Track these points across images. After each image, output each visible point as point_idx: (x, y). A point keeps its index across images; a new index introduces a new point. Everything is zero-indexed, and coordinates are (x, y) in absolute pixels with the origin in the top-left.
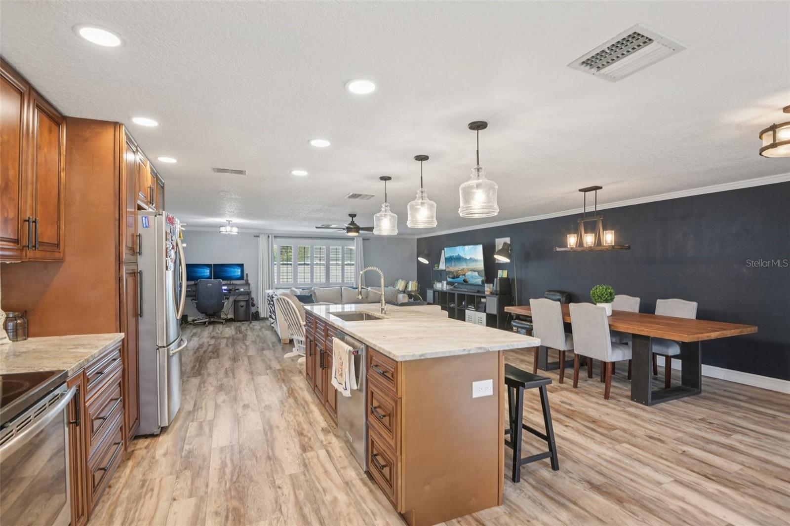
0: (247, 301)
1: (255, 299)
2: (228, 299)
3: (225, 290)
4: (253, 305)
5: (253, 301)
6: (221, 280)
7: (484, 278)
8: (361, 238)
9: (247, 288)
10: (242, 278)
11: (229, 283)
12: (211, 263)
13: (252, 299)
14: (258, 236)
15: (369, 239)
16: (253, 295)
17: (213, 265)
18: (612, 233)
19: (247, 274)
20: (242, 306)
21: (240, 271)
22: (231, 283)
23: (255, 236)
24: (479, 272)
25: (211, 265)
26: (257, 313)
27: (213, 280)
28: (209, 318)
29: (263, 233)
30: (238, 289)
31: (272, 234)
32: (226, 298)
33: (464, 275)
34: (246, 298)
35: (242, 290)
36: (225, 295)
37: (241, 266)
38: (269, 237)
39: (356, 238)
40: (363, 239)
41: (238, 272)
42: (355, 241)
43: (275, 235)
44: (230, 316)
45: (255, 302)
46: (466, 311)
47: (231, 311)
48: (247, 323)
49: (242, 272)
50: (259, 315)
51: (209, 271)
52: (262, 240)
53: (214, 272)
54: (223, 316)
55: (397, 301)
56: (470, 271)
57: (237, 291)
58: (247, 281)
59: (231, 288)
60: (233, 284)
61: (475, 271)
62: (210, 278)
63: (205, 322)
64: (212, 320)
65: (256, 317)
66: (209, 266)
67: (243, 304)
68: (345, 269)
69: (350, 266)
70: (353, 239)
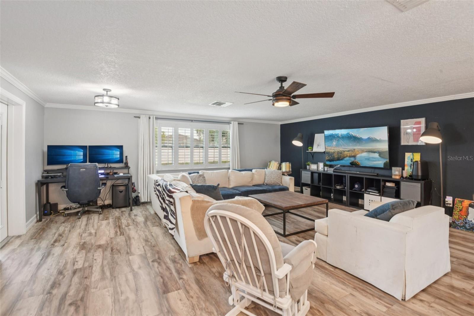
0: (126, 186)
1: (136, 184)
2: (105, 184)
3: (102, 174)
4: (134, 191)
5: (134, 186)
6: (97, 164)
7: (388, 160)
8: (237, 123)
9: (126, 171)
10: (121, 161)
11: (106, 166)
12: (87, 145)
13: (133, 184)
14: (139, 118)
15: (243, 124)
16: (134, 180)
17: (88, 147)
19: (126, 157)
20: (121, 192)
21: (119, 153)
22: (109, 166)
23: (135, 117)
24: (380, 153)
25: (87, 146)
26: (137, 198)
27: (88, 163)
28: (84, 207)
29: (143, 114)
30: (116, 173)
31: (153, 115)
32: (103, 184)
33: (354, 157)
34: (126, 181)
35: (121, 174)
36: (102, 179)
37: (120, 148)
38: (150, 118)
39: (232, 122)
40: (238, 124)
41: (116, 154)
42: (231, 125)
43: (157, 117)
44: (108, 202)
45: (136, 188)
46: (365, 194)
47: (109, 196)
48: (126, 210)
49: (121, 154)
50: (139, 200)
51: (82, 153)
52: (143, 120)
53: (89, 154)
54: (100, 203)
55: (281, 183)
56: (366, 152)
57: (116, 176)
58: (126, 163)
59: (108, 171)
60: (111, 167)
61: (374, 152)
62: (85, 161)
63: (78, 212)
64: (86, 209)
65: (137, 202)
66: (84, 148)
67: (122, 188)
68: (222, 151)
69: (226, 149)
70: (229, 123)
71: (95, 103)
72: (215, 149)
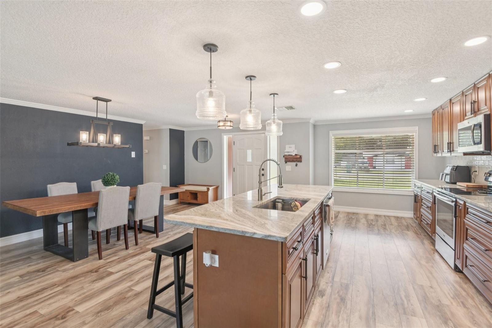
18: (119, 136)
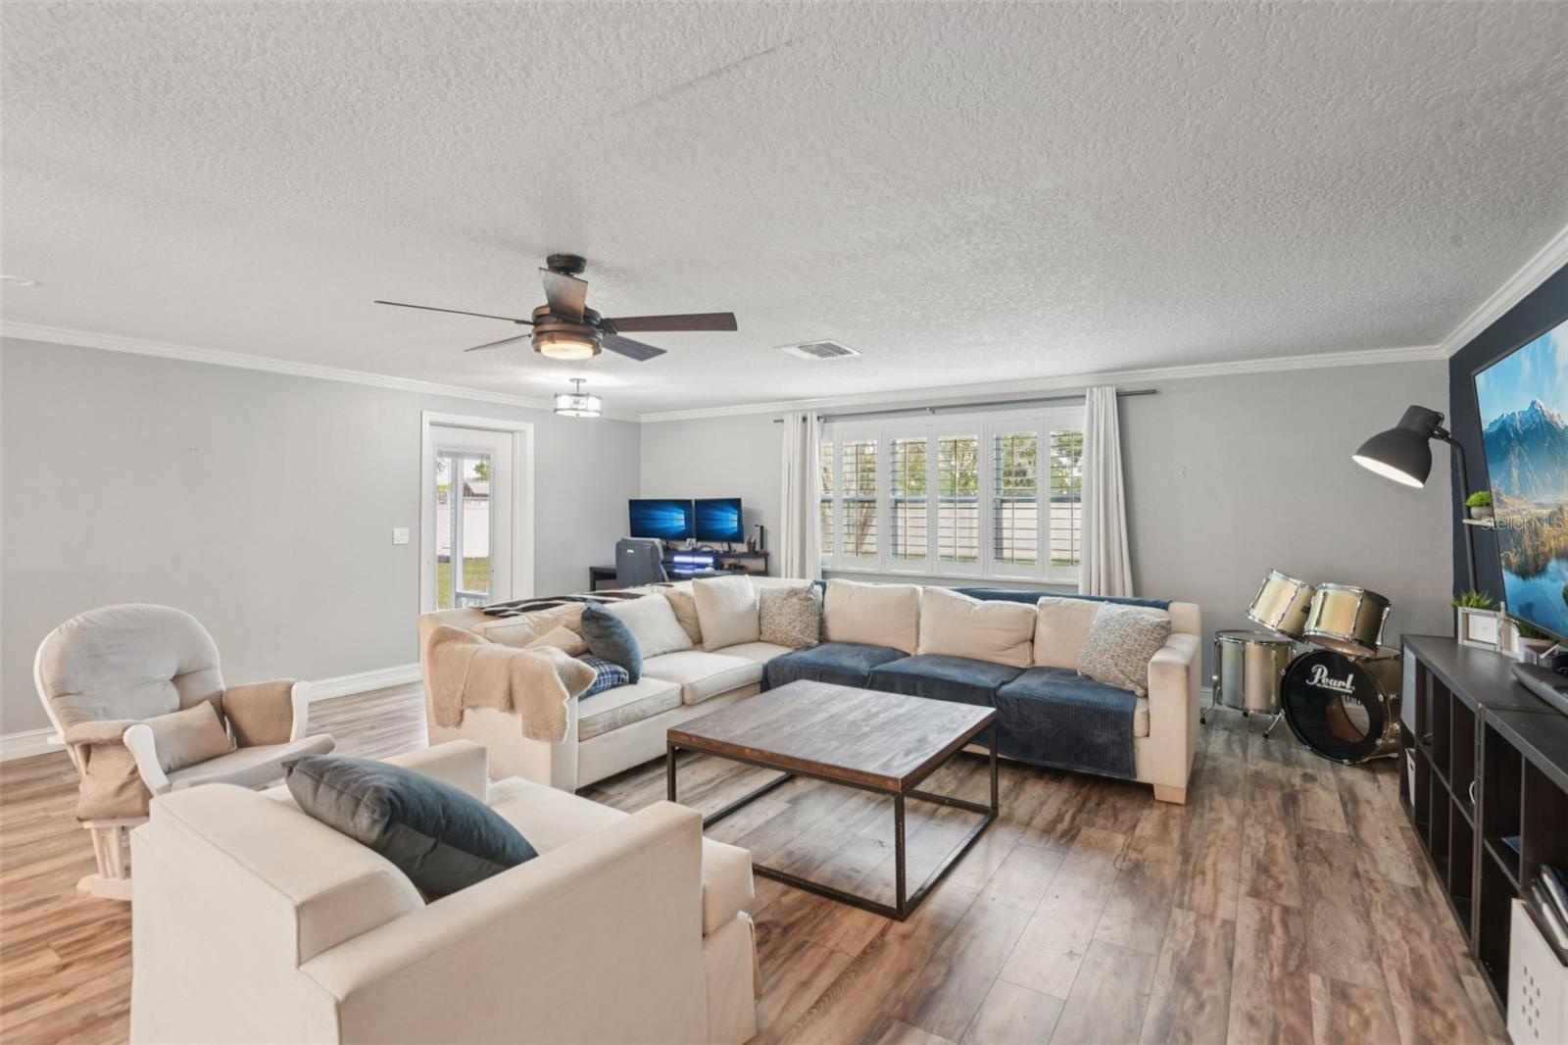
8: (1109, 391)
10: (738, 536)
12: (690, 499)
14: (782, 421)
15: (1154, 392)
17: (693, 503)
19: (762, 527)
21: (736, 516)
23: (776, 422)
25: (689, 502)
29: (790, 412)
37: (735, 504)
38: (804, 419)
39: (1089, 393)
41: (734, 520)
42: (1086, 404)
43: (825, 412)
49: (740, 519)
51: (682, 517)
53: (696, 519)
66: (683, 504)
68: (1054, 514)
69: (1068, 505)
70: (1079, 397)
71: (556, 410)
72: (1016, 505)
